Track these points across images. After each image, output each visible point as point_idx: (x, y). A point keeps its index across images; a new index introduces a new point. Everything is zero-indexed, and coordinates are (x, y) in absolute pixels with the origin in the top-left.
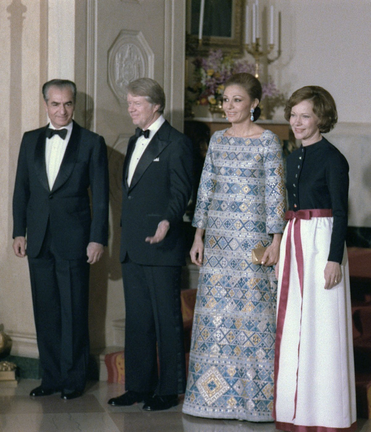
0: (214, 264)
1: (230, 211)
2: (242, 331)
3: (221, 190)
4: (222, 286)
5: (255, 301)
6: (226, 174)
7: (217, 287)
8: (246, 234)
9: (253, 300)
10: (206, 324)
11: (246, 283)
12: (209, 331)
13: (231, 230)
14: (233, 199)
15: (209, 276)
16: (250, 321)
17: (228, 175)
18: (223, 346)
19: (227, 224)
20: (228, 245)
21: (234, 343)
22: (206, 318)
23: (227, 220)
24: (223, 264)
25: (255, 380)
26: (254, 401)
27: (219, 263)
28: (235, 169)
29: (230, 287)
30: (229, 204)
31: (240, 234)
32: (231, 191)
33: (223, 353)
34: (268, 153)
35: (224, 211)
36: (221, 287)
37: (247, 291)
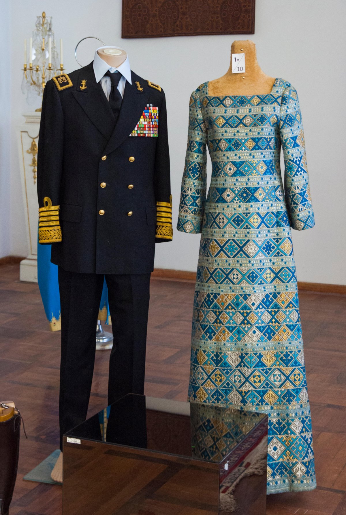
0: (220, 280)
1: (240, 202)
2: (275, 369)
3: (221, 173)
4: (235, 309)
5: (291, 323)
6: (230, 149)
7: (228, 311)
8: (267, 231)
9: (288, 323)
10: (217, 364)
11: (275, 300)
12: (223, 373)
13: (244, 228)
14: (245, 184)
15: (215, 297)
16: (287, 353)
17: (233, 151)
18: (246, 393)
19: (238, 221)
20: (241, 250)
21: (264, 387)
22: (217, 356)
23: (236, 215)
24: (234, 278)
25: (302, 434)
26: (304, 464)
27: (227, 277)
28: (243, 141)
29: (249, 309)
30: (237, 192)
31: (259, 233)
32: (239, 174)
33: (247, 403)
34: (287, 115)
35: (230, 202)
36: (234, 311)
37: (278, 311)
